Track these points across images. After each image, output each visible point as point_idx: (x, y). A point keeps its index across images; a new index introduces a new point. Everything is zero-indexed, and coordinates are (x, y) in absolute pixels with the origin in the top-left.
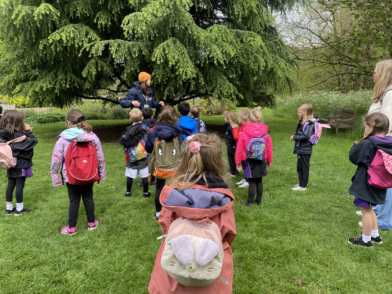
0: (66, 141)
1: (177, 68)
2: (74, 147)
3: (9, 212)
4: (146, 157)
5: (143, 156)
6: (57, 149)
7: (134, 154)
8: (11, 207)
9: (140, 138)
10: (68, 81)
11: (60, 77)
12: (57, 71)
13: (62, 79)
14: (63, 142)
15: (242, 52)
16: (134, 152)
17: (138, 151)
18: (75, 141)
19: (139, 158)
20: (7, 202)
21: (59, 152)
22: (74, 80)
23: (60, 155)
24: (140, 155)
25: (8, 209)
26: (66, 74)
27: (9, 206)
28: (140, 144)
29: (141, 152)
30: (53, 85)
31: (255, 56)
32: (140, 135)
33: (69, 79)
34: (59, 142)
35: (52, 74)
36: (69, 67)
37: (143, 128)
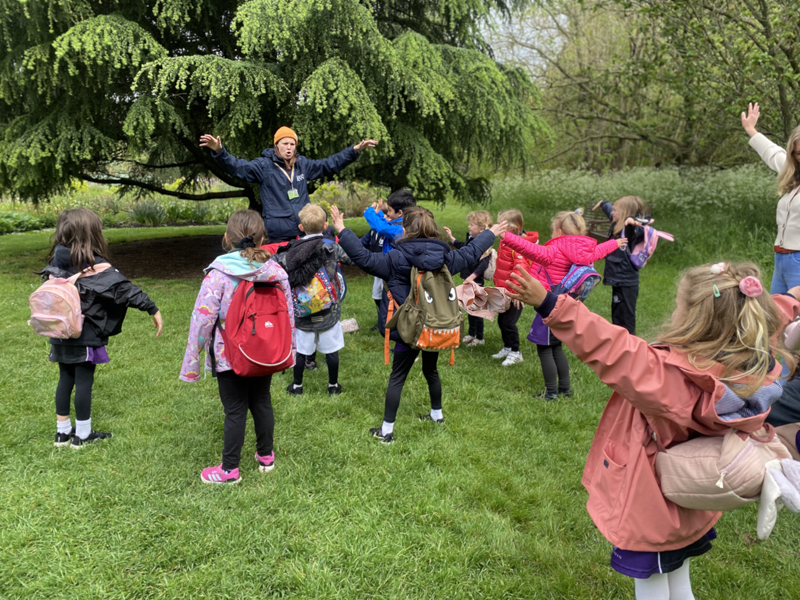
0: (227, 279)
1: (350, 121)
2: (249, 293)
3: (65, 438)
4: (328, 307)
5: (323, 307)
6: (208, 296)
7: (304, 301)
8: (67, 427)
9: (317, 269)
10: (86, 144)
11: (64, 135)
12: (56, 120)
13: (71, 141)
14: (222, 282)
15: (461, 92)
16: (303, 298)
17: (311, 295)
18: (251, 279)
19: (314, 310)
20: (58, 416)
21: (212, 304)
22: (99, 142)
23: (213, 309)
24: (315, 303)
25: (60, 431)
26: (78, 127)
27: (63, 425)
28: (315, 280)
29: (318, 298)
30: (50, 151)
31: (488, 101)
32: (317, 262)
33: (87, 139)
34: (212, 280)
35: (42, 128)
36: (85, 114)
37: (324, 246)
